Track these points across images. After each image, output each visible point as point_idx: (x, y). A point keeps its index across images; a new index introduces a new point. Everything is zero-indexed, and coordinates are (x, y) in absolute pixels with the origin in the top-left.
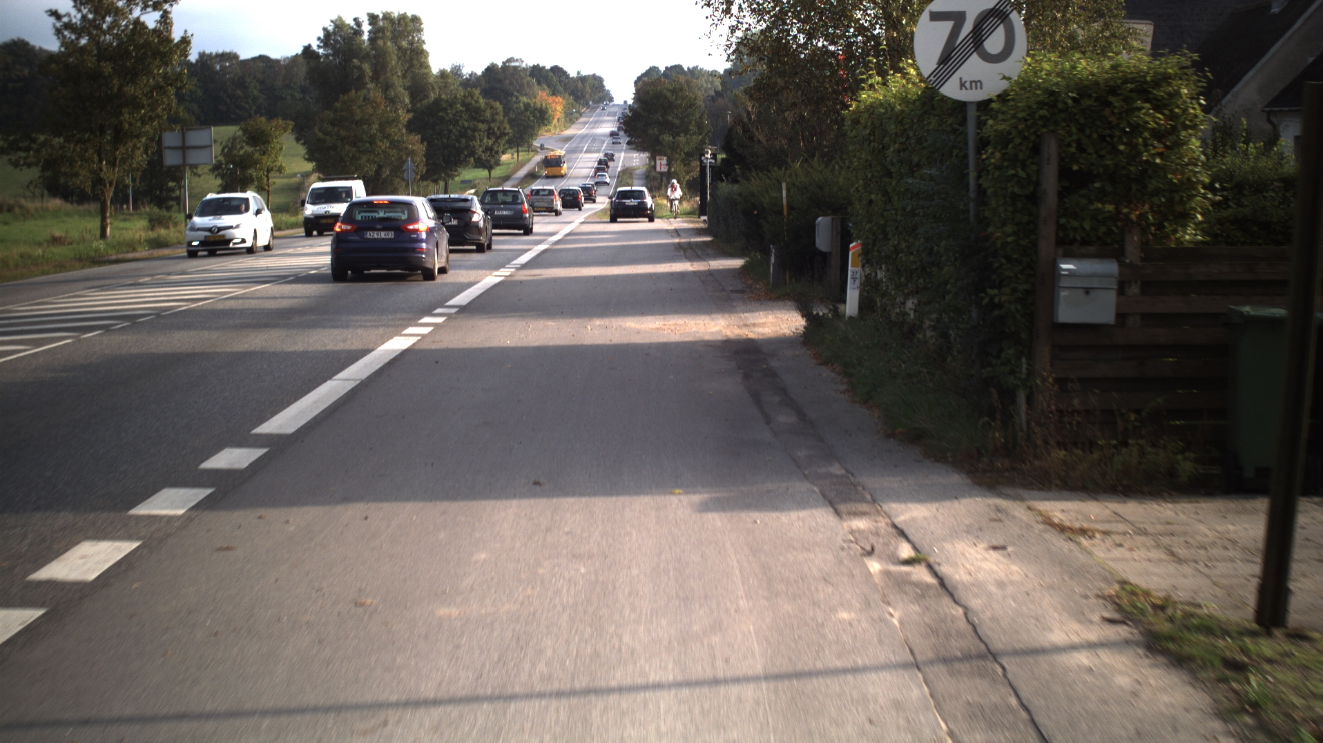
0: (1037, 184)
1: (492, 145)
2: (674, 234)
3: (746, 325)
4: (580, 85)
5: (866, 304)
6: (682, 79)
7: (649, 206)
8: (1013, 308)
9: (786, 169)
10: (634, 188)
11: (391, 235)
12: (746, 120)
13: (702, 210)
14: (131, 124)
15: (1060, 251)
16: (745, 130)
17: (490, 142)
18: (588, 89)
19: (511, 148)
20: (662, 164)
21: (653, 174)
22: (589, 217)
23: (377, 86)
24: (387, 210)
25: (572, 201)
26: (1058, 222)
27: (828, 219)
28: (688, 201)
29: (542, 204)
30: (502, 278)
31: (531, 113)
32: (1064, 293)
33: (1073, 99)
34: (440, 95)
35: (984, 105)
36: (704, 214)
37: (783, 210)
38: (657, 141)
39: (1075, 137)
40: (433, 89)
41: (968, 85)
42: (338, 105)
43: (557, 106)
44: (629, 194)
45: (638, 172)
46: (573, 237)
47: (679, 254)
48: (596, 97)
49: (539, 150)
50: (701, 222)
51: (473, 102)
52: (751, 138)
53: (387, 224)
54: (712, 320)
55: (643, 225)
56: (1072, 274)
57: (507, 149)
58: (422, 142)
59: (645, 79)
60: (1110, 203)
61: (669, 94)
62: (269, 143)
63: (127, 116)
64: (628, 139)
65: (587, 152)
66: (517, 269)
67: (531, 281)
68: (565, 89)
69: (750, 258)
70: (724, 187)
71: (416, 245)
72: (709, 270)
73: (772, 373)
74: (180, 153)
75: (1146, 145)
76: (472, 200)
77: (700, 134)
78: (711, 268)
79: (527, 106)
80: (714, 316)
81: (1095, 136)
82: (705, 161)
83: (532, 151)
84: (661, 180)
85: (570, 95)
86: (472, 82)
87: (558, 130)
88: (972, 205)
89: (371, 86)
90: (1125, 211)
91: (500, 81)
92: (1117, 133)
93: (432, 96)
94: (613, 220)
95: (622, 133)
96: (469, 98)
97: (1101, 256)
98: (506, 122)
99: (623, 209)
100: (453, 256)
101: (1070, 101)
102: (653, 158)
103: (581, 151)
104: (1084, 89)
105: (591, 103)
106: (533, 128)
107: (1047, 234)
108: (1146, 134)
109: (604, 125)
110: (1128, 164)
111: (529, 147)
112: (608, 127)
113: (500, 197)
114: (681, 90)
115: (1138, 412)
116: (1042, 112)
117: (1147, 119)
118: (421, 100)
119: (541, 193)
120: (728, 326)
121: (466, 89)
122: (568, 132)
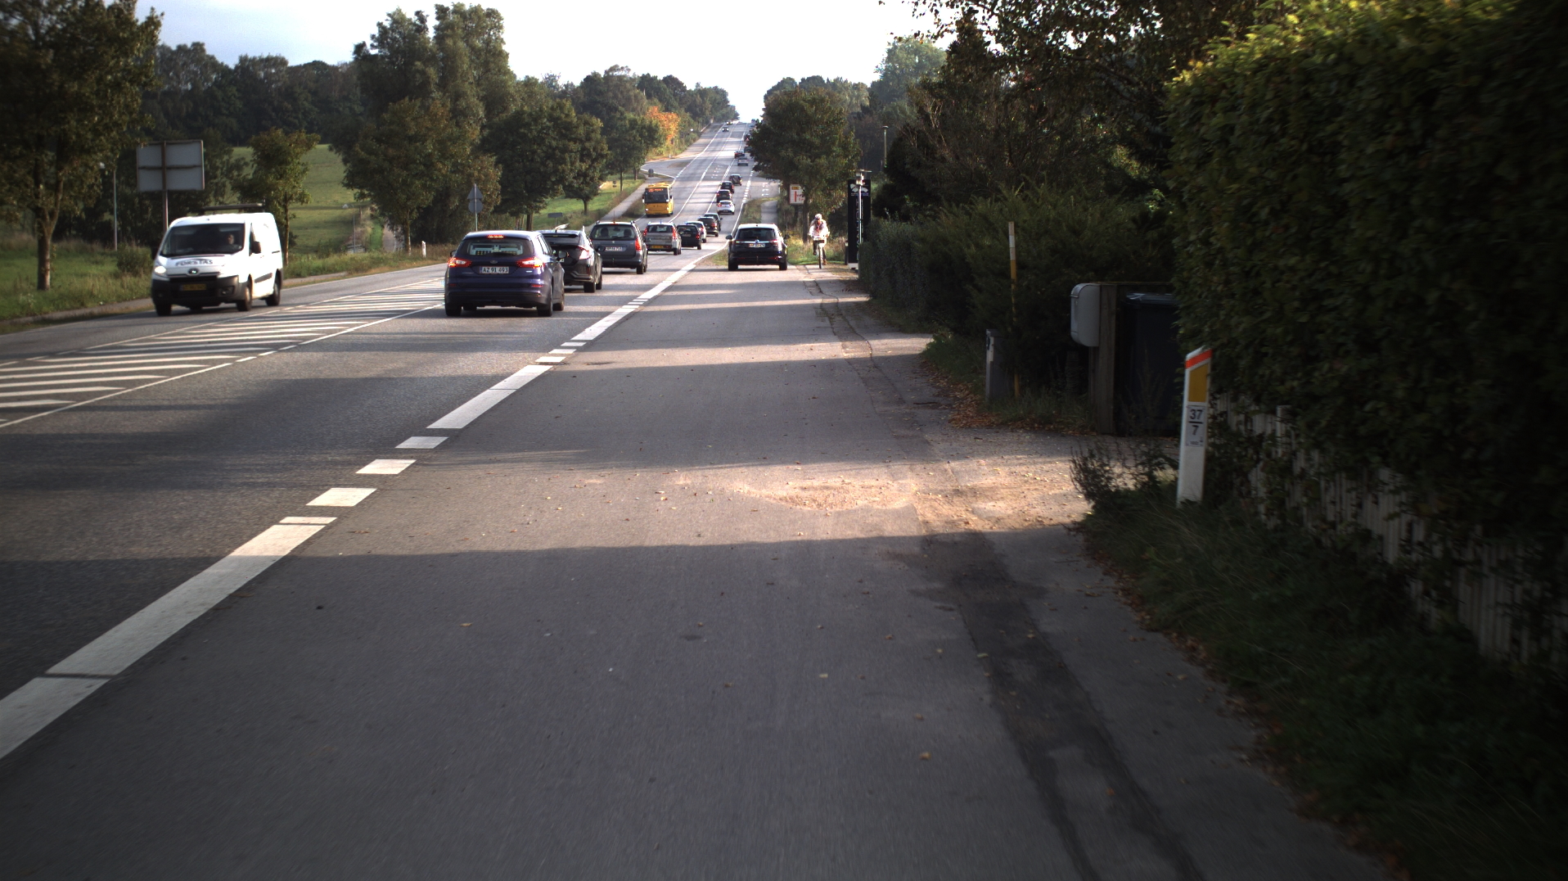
1: (587, 169)
2: (814, 290)
3: (958, 492)
4: (699, 99)
6: (822, 91)
7: (780, 249)
9: (995, 200)
10: (761, 226)
11: (505, 270)
12: (923, 127)
13: (850, 254)
14: (79, 136)
17: (585, 167)
18: (708, 105)
19: (612, 174)
20: (797, 195)
21: (786, 206)
22: (698, 264)
23: (444, 95)
24: (502, 245)
25: (691, 238)
27: (1093, 289)
29: (659, 242)
30: (547, 368)
31: (638, 131)
34: (522, 106)
36: (853, 261)
37: (1008, 269)
38: (792, 165)
40: (514, 100)
42: (386, 115)
43: (671, 124)
44: (754, 232)
45: (767, 204)
46: (675, 293)
47: (822, 324)
48: (719, 114)
49: (647, 176)
50: (849, 272)
51: (563, 116)
52: (931, 154)
53: (502, 259)
54: (894, 477)
55: (770, 275)
57: (607, 175)
58: (496, 165)
59: (778, 92)
61: (806, 106)
62: (288, 162)
63: (73, 123)
64: (756, 163)
65: (705, 179)
66: (579, 349)
67: (592, 372)
68: (681, 103)
69: (935, 338)
71: (531, 281)
72: (872, 359)
74: (160, 175)
76: (580, 235)
77: (846, 156)
78: (876, 354)
79: (633, 123)
80: (896, 466)
82: (855, 190)
83: (639, 178)
84: (796, 214)
85: (686, 111)
86: (569, 92)
87: (671, 153)
89: (436, 94)
91: (601, 93)
93: (513, 108)
94: (733, 267)
95: (748, 155)
96: (558, 111)
98: (605, 141)
99: (741, 256)
102: (786, 187)
103: (698, 179)
105: (712, 121)
106: (640, 149)
109: (728, 147)
111: (635, 173)
112: (729, 151)
113: (612, 233)
114: (822, 102)
118: (498, 114)
119: (659, 229)
120: (926, 496)
121: (555, 100)
122: (684, 156)
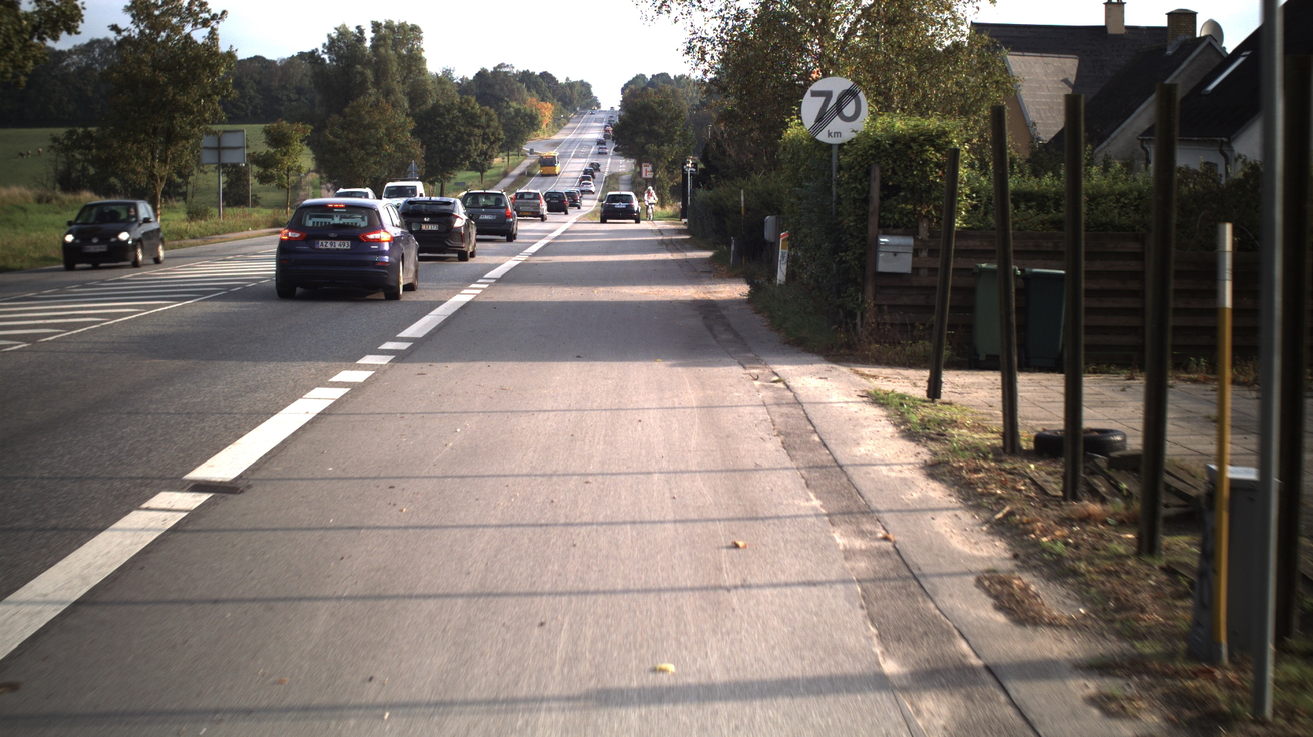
0: (868, 192)
1: (487, 149)
2: (658, 233)
3: (709, 292)
4: (568, 91)
5: (791, 275)
6: (668, 88)
7: (636, 209)
8: (853, 263)
9: (749, 179)
10: (623, 193)
11: (347, 245)
12: (719, 138)
13: (683, 214)
14: (181, 128)
15: (881, 231)
16: (719, 145)
17: (485, 147)
18: (576, 95)
19: (503, 152)
20: (647, 171)
21: (639, 179)
22: (579, 219)
23: (378, 91)
24: (344, 215)
25: (559, 204)
26: (879, 214)
27: (773, 218)
28: (671, 205)
29: (526, 209)
31: (521, 118)
32: (881, 255)
33: (889, 144)
34: (438, 101)
35: (841, 146)
36: (685, 217)
37: (741, 210)
38: (643, 150)
39: (891, 166)
40: (431, 93)
41: (833, 134)
42: (347, 110)
43: (547, 111)
44: (617, 198)
45: (624, 177)
48: (584, 103)
49: (528, 154)
50: (682, 223)
51: (469, 108)
52: (724, 153)
53: (343, 232)
55: (630, 225)
56: (886, 244)
57: (499, 153)
58: (423, 146)
59: (633, 87)
60: (911, 204)
61: (655, 107)
62: (290, 144)
63: (179, 120)
64: (615, 146)
65: (573, 157)
68: (554, 95)
70: (702, 193)
72: (686, 259)
73: (723, 317)
74: (215, 153)
75: (931, 171)
76: (454, 203)
77: (684, 144)
79: (518, 111)
81: (903, 166)
82: (687, 170)
83: (522, 155)
85: (558, 101)
86: (465, 87)
87: (547, 135)
88: (834, 204)
89: (372, 90)
90: (919, 209)
91: (489, 86)
92: (914, 164)
93: (431, 102)
94: (603, 221)
95: (609, 140)
96: (466, 104)
97: (904, 234)
98: (500, 129)
99: (612, 211)
100: (479, 245)
101: (887, 146)
102: (639, 164)
103: (570, 156)
104: (896, 139)
105: (578, 109)
106: (523, 133)
107: (873, 221)
108: (932, 165)
109: (591, 131)
110: (921, 182)
111: (519, 151)
112: (595, 134)
113: (482, 200)
114: (668, 102)
115: (924, 325)
116: (871, 152)
117: (931, 156)
118: (420, 105)
119: (526, 196)
120: (696, 293)
122: (556, 137)
